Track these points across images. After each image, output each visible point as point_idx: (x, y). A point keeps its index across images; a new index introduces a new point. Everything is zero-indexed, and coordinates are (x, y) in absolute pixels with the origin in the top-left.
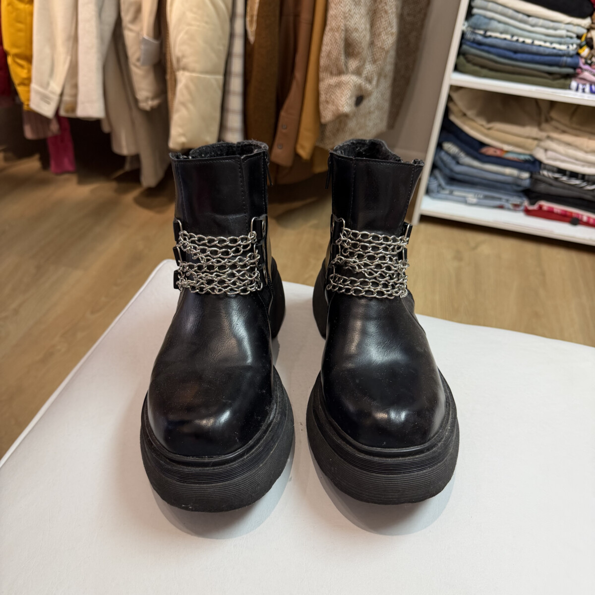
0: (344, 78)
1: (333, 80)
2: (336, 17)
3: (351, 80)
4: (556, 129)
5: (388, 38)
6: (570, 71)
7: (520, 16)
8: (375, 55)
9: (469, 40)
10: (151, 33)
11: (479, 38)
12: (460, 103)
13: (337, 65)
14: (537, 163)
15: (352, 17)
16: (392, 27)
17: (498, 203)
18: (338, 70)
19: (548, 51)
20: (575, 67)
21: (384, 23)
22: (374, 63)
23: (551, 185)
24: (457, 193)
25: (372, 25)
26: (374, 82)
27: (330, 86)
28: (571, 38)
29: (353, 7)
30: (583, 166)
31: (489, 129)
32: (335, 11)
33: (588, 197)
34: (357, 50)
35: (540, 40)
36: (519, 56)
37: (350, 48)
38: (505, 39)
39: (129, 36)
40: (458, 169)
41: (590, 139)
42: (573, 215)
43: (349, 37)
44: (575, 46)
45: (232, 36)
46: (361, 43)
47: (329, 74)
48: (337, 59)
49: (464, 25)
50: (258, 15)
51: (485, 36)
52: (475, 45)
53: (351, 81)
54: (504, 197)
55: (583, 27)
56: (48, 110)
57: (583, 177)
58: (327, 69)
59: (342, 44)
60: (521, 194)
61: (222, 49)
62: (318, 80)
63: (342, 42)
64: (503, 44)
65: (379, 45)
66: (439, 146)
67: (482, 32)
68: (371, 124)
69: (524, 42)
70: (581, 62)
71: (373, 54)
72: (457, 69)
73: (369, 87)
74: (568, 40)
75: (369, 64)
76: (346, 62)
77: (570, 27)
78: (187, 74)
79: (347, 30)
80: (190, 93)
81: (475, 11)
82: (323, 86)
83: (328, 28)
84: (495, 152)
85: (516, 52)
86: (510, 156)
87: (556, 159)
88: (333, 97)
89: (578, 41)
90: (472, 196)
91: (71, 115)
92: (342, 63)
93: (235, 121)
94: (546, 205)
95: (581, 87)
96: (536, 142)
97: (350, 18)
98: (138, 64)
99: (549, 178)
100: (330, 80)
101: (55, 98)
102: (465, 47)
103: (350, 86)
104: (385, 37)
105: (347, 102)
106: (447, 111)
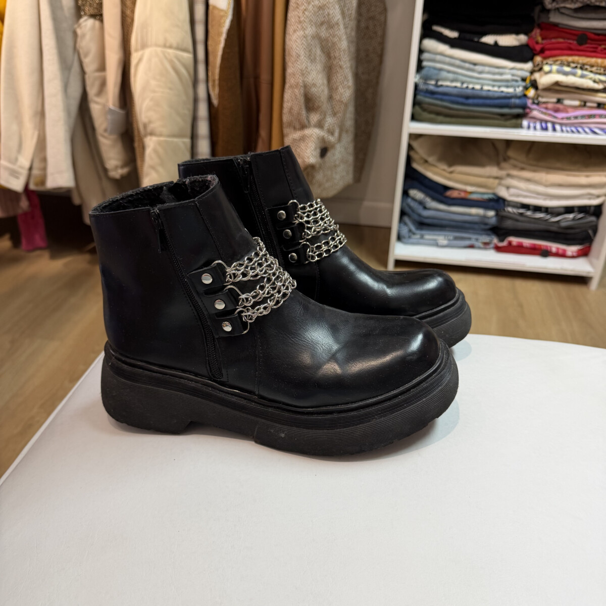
0: (307, 132)
1: (297, 135)
2: (294, 75)
3: (314, 132)
4: (515, 167)
5: (346, 91)
6: (519, 111)
7: (467, 65)
9: (422, 91)
10: (117, 103)
11: (432, 88)
12: (421, 150)
13: (299, 120)
14: (501, 201)
15: (309, 73)
16: (348, 81)
17: (467, 243)
18: (300, 124)
19: (497, 95)
20: (524, 107)
21: (340, 77)
22: (334, 116)
23: (517, 220)
24: (427, 237)
25: (329, 79)
26: (337, 134)
27: (294, 140)
28: (516, 81)
29: (309, 64)
30: (545, 199)
31: (451, 172)
32: (293, 69)
33: (554, 228)
34: (316, 104)
35: (488, 85)
36: (471, 101)
37: (310, 103)
38: (456, 87)
39: (96, 108)
40: (426, 213)
41: (548, 173)
42: (542, 247)
43: (308, 92)
44: (521, 89)
45: (196, 100)
46: (320, 97)
47: (292, 130)
48: (299, 114)
49: (415, 77)
50: (220, 79)
51: (436, 85)
52: (428, 95)
53: (314, 133)
54: (474, 237)
55: (526, 71)
56: (17, 185)
57: (546, 210)
58: (290, 124)
59: (302, 100)
60: (489, 232)
61: (188, 114)
62: (282, 135)
63: (302, 97)
64: (455, 91)
65: (337, 99)
66: (405, 193)
67: (433, 82)
68: (337, 177)
69: (473, 88)
70: (529, 102)
71: (333, 108)
72: (414, 118)
73: (332, 139)
74: (514, 83)
75: (330, 117)
76: (308, 116)
77: (514, 72)
78: (154, 139)
79: (305, 86)
80: (159, 157)
81: (425, 64)
82: (287, 140)
83: (287, 86)
84: (459, 194)
85: (467, 97)
86: (474, 197)
87: (518, 196)
88: (298, 151)
89: (523, 84)
90: (442, 239)
91: (40, 188)
92: (304, 117)
94: (515, 240)
95: (532, 125)
96: (497, 181)
97: (307, 75)
98: (106, 134)
99: (514, 213)
100: (294, 135)
101: (24, 173)
102: (419, 97)
103: (314, 138)
104: (343, 91)
105: (312, 154)
106: (409, 160)
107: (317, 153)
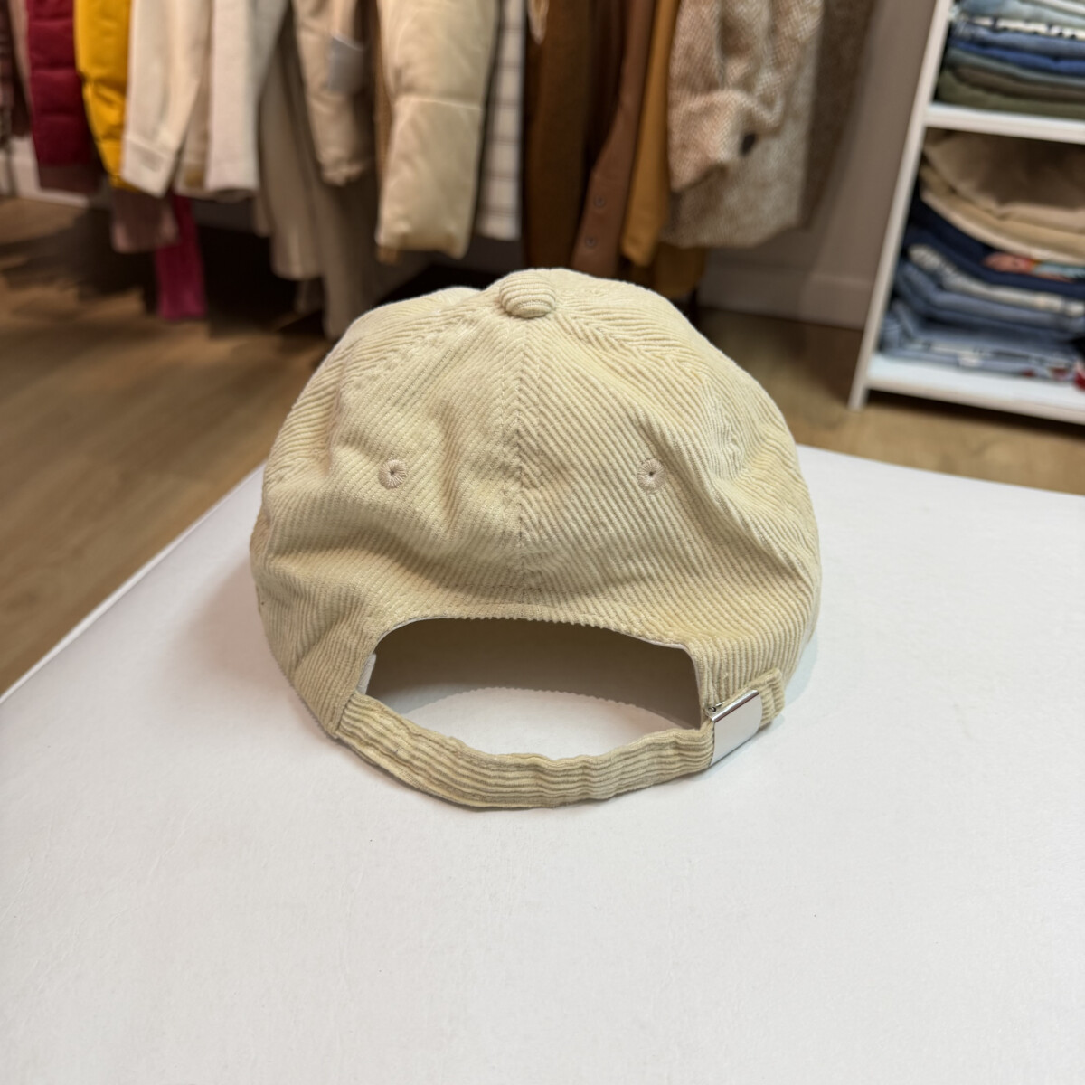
0: (720, 97)
1: (696, 103)
3: (732, 100)
5: (807, 18)
8: (779, 56)
9: (962, 39)
10: (349, 29)
11: (983, 33)
12: (944, 165)
13: (704, 72)
17: (1021, 366)
18: (706, 80)
22: (777, 70)
24: (939, 348)
26: (778, 110)
27: (690, 115)
31: (1003, 217)
34: (743, 41)
36: (1064, 65)
37: (730, 37)
38: (1035, 33)
39: (309, 41)
40: (942, 298)
43: (729, 14)
45: (500, 28)
46: (752, 27)
47: (689, 93)
48: (706, 59)
49: (950, 10)
51: (994, 29)
52: (975, 48)
53: (733, 102)
54: (1035, 354)
56: (152, 181)
58: (685, 81)
59: (714, 28)
60: (1068, 348)
61: (482, 50)
62: (666, 105)
63: (716, 24)
64: (1031, 43)
65: (786, 34)
66: (904, 254)
67: (987, 22)
68: (768, 207)
71: (776, 52)
72: (938, 97)
73: (769, 117)
75: (768, 73)
76: (723, 65)
78: (413, 99)
79: (724, 2)
80: (419, 135)
82: (677, 115)
84: (1016, 264)
85: (1057, 57)
86: (1045, 271)
88: (696, 136)
90: (969, 353)
91: (195, 192)
92: (714, 67)
93: (504, 193)
98: (325, 94)
100: (691, 105)
101: (167, 160)
102: (955, 53)
103: (731, 112)
104: (801, 17)
105: (724, 143)
106: (918, 186)
107: (735, 141)
